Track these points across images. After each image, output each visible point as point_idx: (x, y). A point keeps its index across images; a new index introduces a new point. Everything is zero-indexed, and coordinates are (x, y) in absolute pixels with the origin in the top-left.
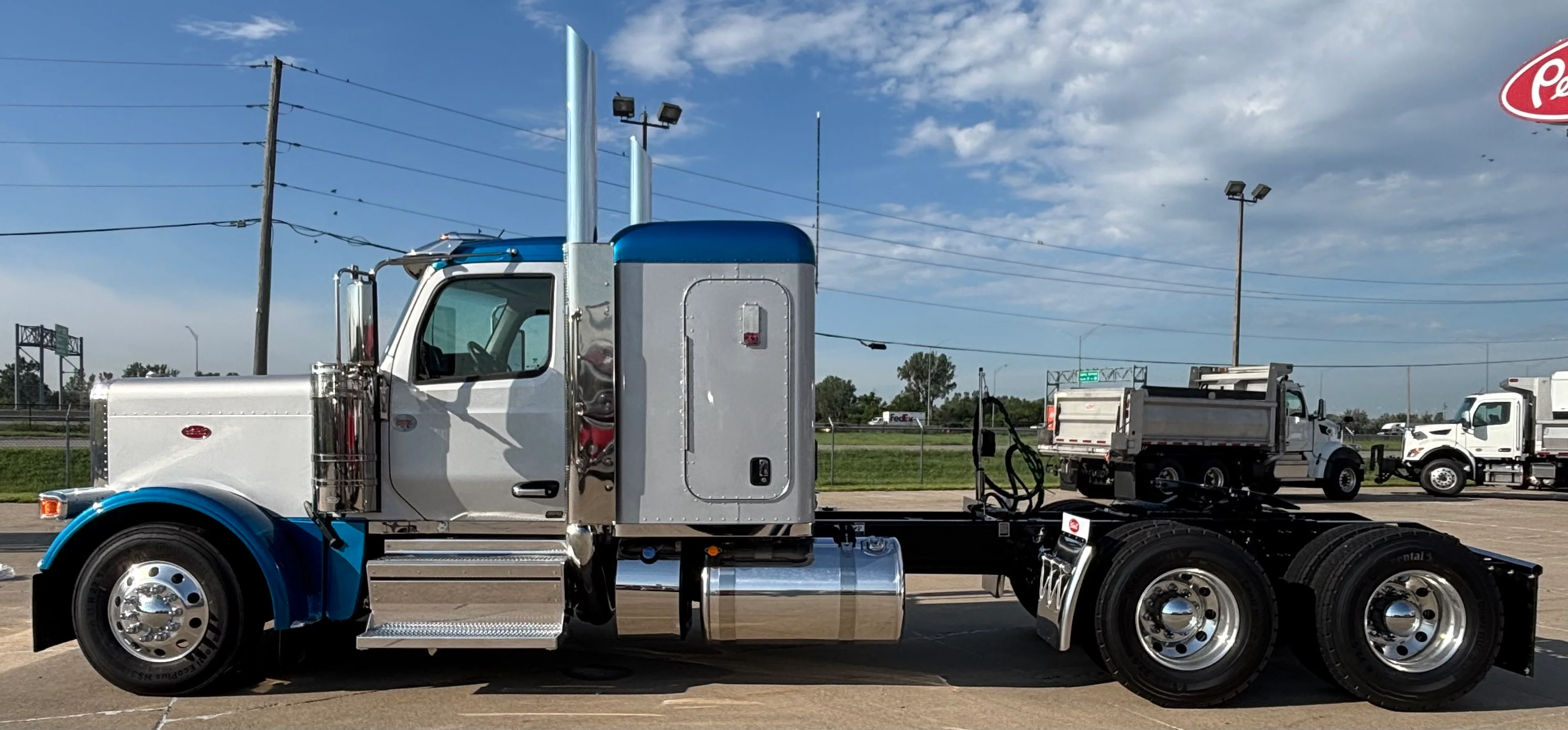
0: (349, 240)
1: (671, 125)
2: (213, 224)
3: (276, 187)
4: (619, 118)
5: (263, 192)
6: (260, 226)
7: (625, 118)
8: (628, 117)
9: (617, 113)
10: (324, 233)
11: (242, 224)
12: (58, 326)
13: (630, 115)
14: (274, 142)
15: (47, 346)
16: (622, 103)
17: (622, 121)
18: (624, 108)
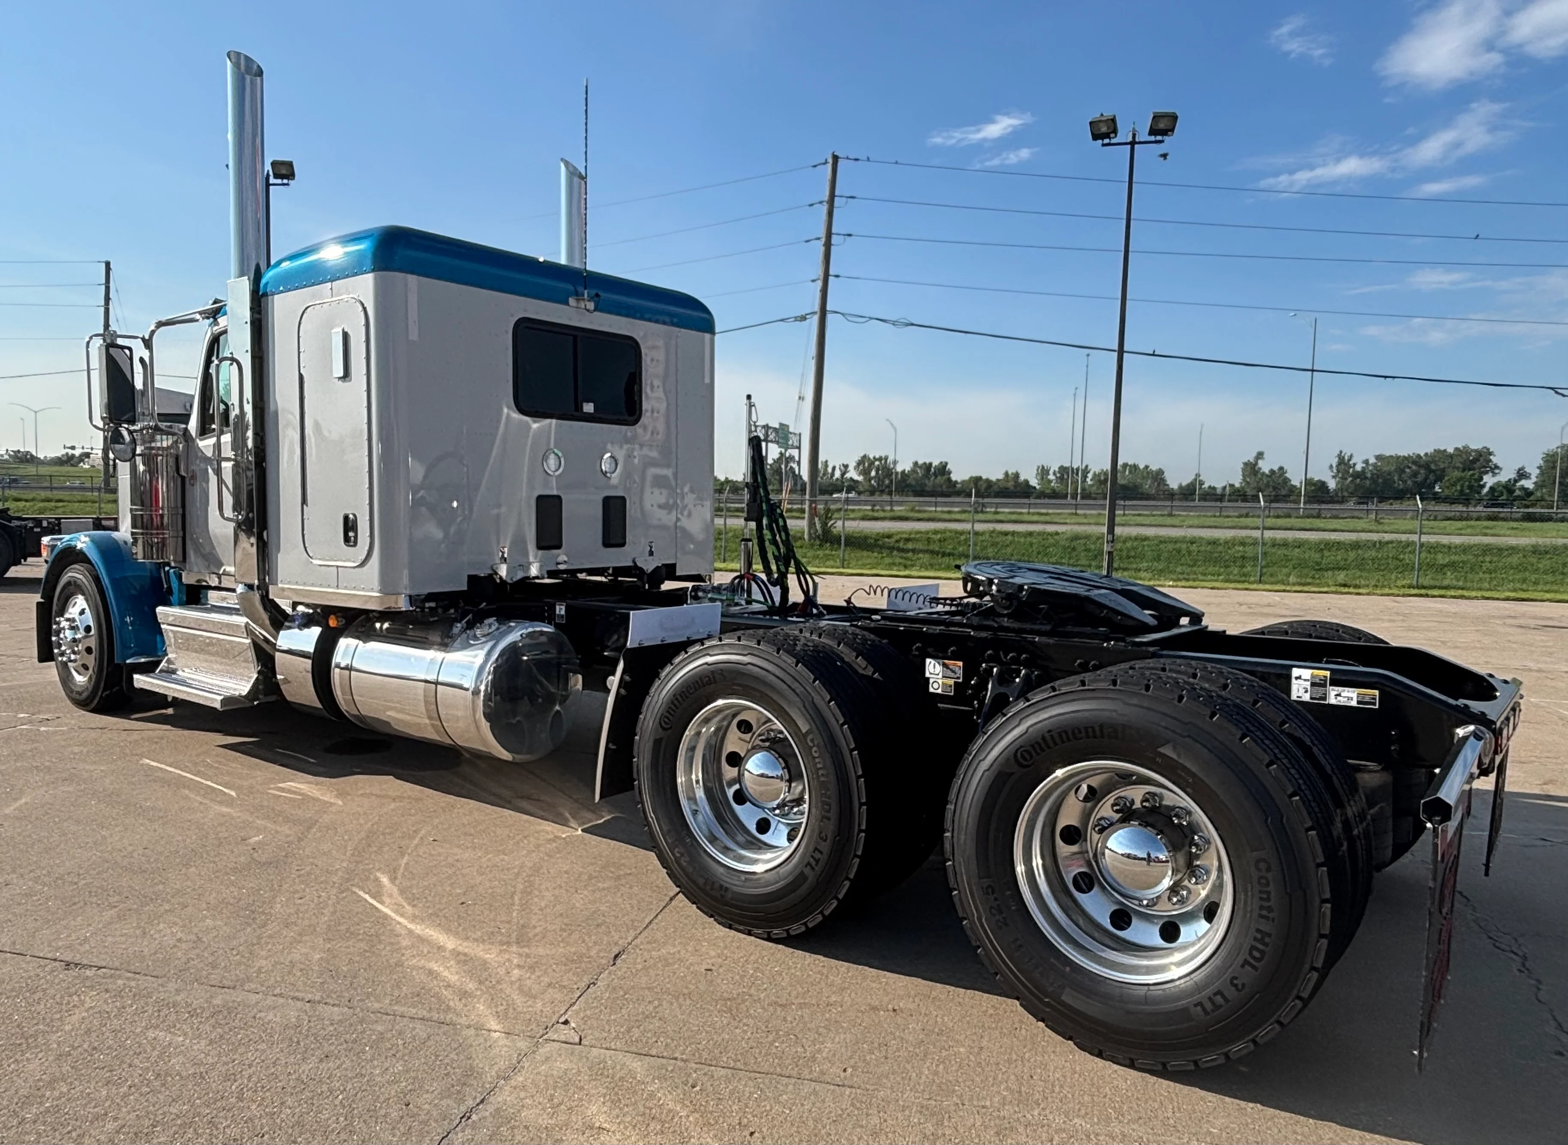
0: (894, 323)
1: (1166, 138)
2: (782, 320)
3: (831, 279)
4: (1100, 142)
5: (819, 284)
6: (816, 319)
7: (1106, 141)
8: (1110, 138)
9: (1095, 137)
10: (871, 318)
11: (803, 318)
12: (781, 424)
13: (1112, 135)
14: (829, 234)
15: (772, 441)
16: (1101, 124)
17: (1103, 145)
18: (1104, 129)
